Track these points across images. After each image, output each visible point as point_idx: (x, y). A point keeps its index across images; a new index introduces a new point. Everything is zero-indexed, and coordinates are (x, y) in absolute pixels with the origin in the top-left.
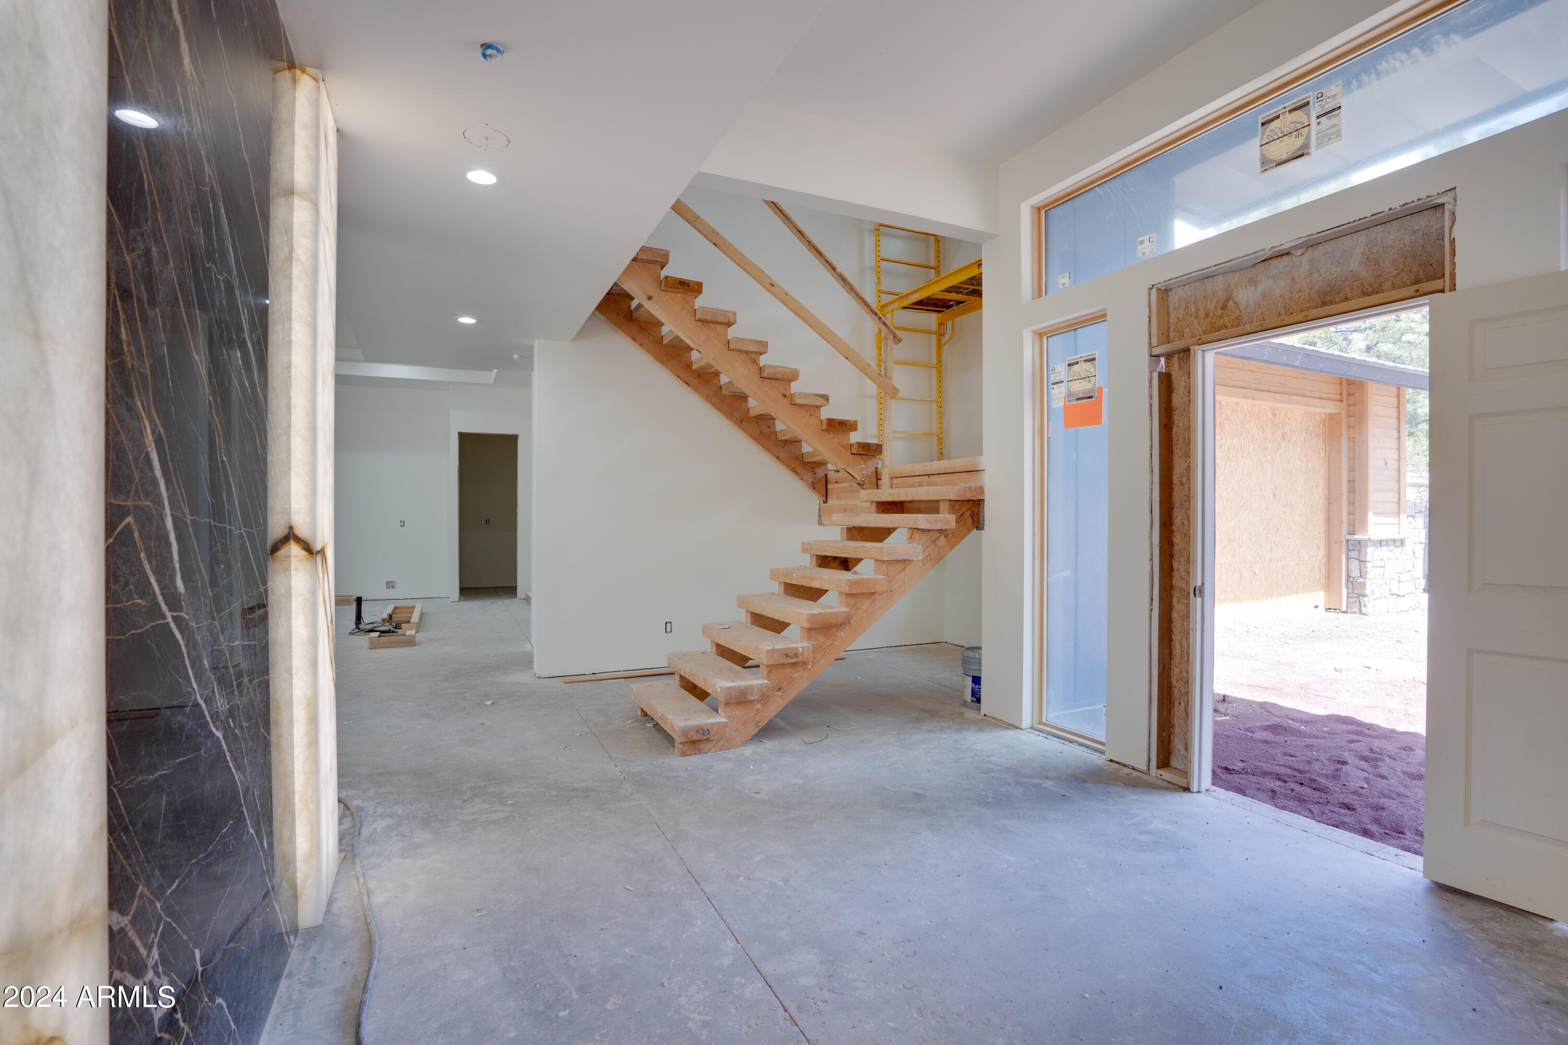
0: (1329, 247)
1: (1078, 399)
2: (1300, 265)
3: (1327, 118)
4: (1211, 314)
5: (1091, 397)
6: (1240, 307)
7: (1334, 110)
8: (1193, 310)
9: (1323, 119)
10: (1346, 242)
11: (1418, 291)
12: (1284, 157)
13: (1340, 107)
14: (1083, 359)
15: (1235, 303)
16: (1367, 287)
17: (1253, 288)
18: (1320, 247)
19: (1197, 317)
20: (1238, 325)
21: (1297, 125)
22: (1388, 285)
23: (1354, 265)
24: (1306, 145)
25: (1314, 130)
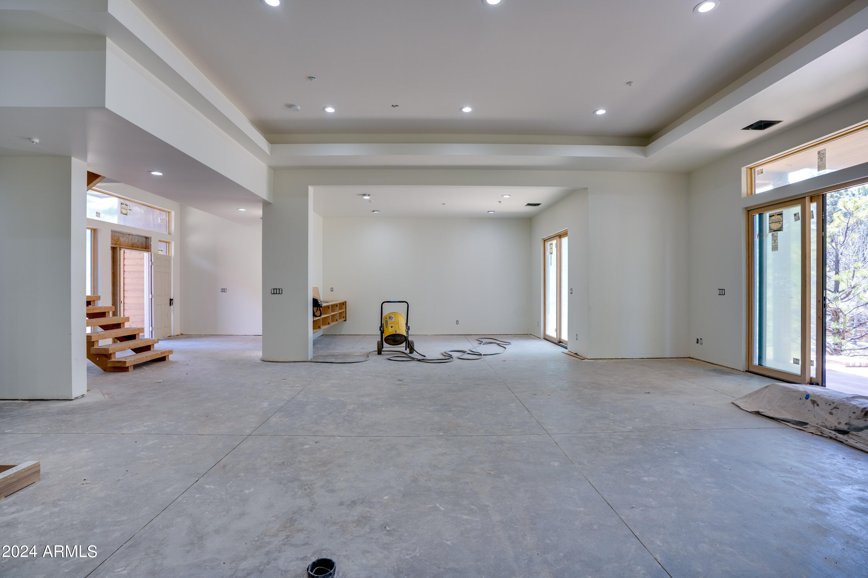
2: (130, 237)
3: (130, 211)
10: (136, 237)
11: (146, 250)
12: (124, 213)
16: (137, 246)
17: (123, 238)
18: (133, 236)
20: (123, 246)
21: (126, 208)
22: (139, 247)
23: (136, 241)
24: (127, 213)
25: (128, 211)
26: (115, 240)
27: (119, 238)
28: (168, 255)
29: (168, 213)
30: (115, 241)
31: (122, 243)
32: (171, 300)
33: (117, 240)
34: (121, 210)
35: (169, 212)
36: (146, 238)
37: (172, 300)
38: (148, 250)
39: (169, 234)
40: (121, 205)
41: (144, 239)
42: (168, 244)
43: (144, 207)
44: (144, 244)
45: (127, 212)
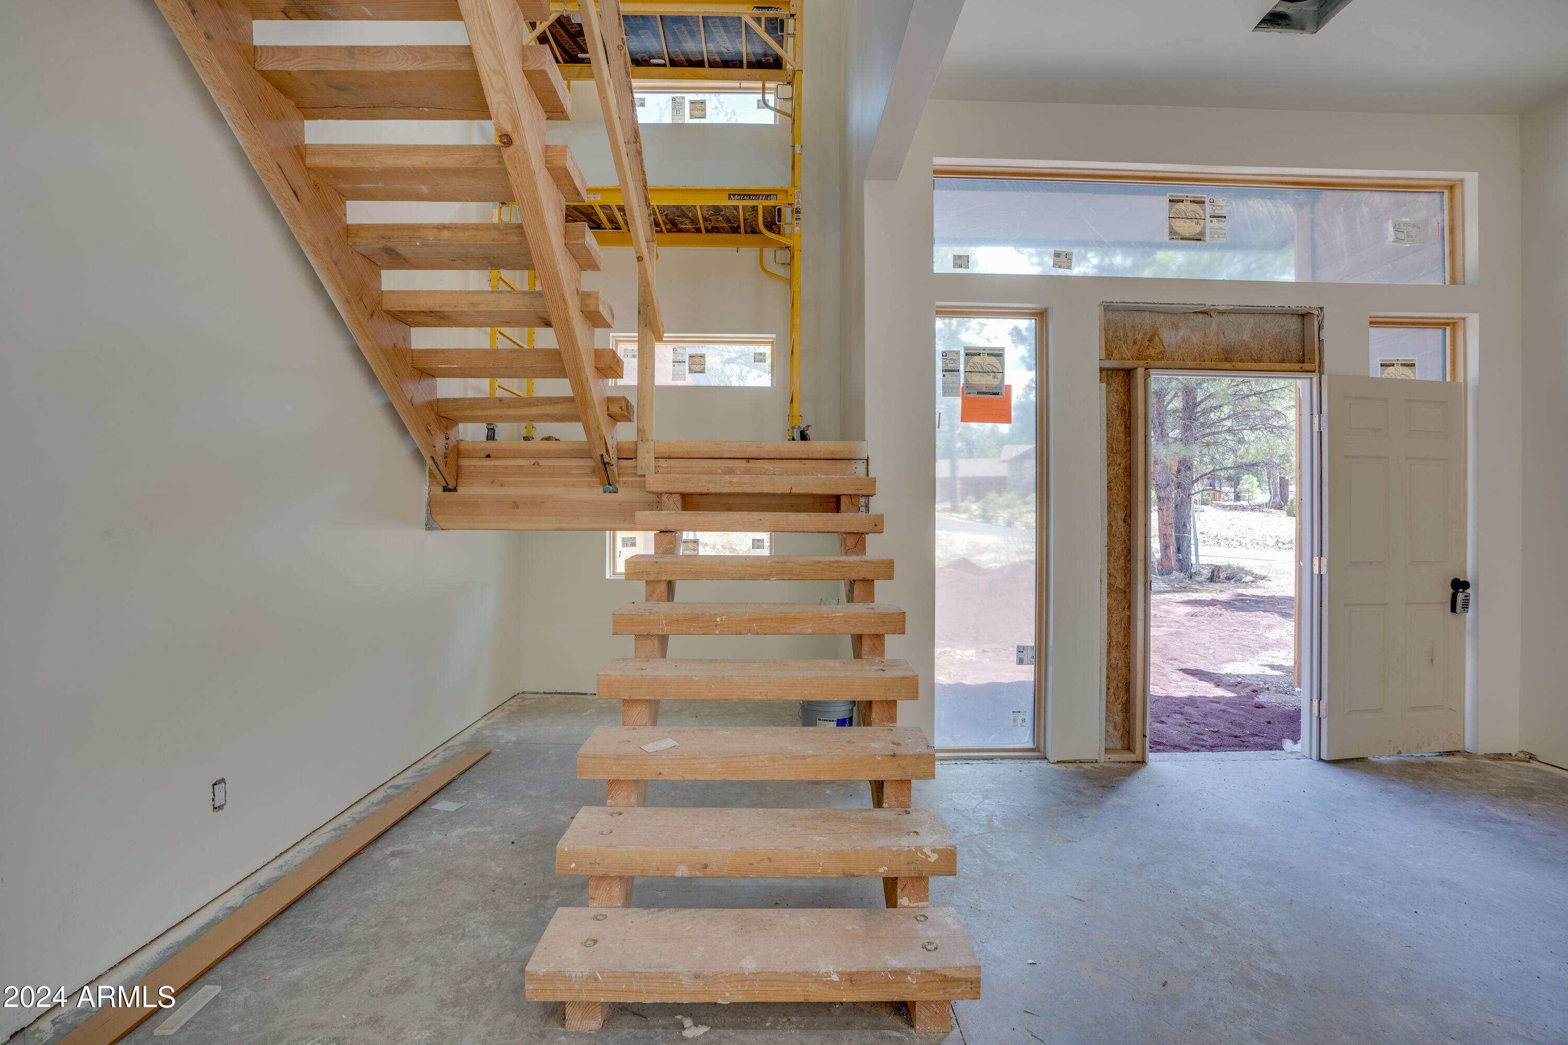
0: (1231, 318)
1: (978, 393)
2: (1211, 325)
3: (1217, 220)
4: (1139, 343)
5: (997, 394)
6: (1164, 344)
7: (1221, 217)
8: (1122, 334)
9: (1214, 220)
10: (1243, 318)
11: (1301, 368)
12: (1187, 235)
13: (1225, 217)
14: (986, 352)
15: (1160, 339)
16: (1255, 355)
17: (1174, 331)
18: (1225, 316)
19: (1125, 342)
20: (1162, 359)
21: (1197, 215)
22: (1266, 358)
23: (1246, 337)
24: (1202, 233)
25: (1209, 225)
26: (1135, 343)
27: (1154, 335)
28: (1448, 379)
29: (1446, 192)
30: (1136, 347)
31: (1167, 349)
32: (1459, 585)
33: (1146, 343)
34: (1171, 227)
35: (1451, 188)
36: (1304, 316)
37: (1465, 585)
38: (1306, 366)
39: (1453, 280)
40: (1170, 209)
41: (1294, 324)
42: (1448, 330)
43: (1291, 191)
44: (1294, 346)
45: (1204, 227)
